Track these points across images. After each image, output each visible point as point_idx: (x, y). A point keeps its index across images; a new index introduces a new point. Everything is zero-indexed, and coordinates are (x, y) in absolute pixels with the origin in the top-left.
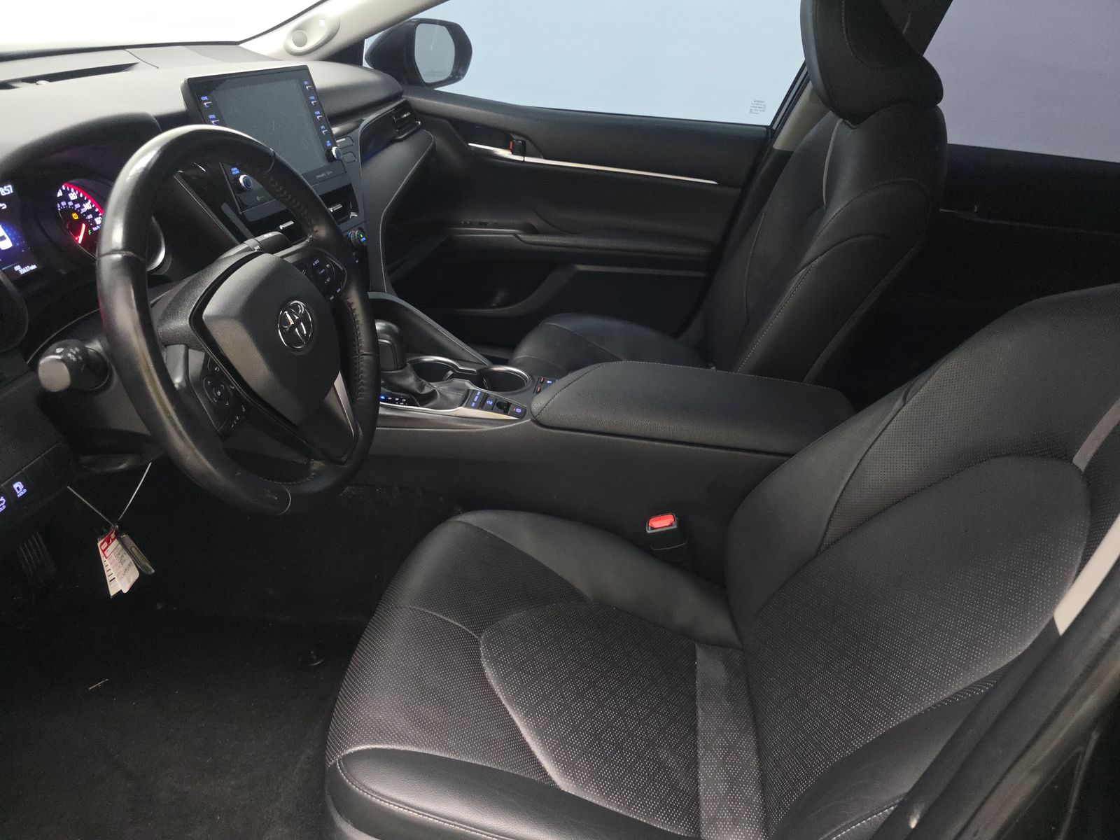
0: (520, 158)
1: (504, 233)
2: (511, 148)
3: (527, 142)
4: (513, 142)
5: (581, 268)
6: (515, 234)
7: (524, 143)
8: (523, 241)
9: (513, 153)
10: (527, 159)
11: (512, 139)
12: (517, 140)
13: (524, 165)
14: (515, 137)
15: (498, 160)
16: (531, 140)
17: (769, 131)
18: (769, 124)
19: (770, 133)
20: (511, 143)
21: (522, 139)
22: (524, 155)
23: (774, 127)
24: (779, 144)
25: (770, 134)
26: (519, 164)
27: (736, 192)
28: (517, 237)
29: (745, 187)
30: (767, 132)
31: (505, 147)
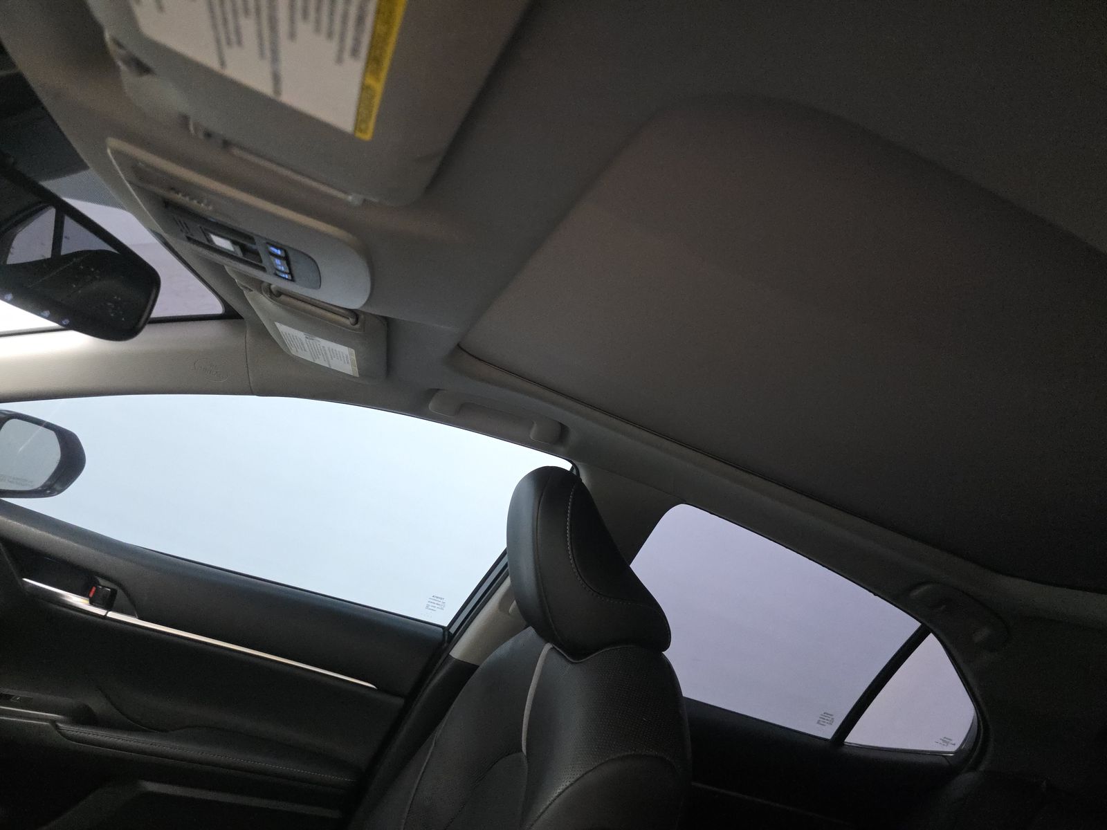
0: (101, 612)
1: (39, 718)
2: (91, 595)
3: (120, 592)
4: (97, 589)
5: (152, 787)
6: (53, 722)
7: (114, 592)
8: (64, 735)
9: (92, 603)
10: (111, 615)
11: (97, 584)
12: (104, 587)
13: (107, 621)
14: (102, 582)
15: (64, 609)
16: (124, 589)
17: (446, 633)
18: (446, 624)
19: (448, 636)
20: (94, 589)
21: (114, 586)
22: (109, 607)
23: (452, 630)
24: (457, 652)
25: (446, 637)
26: (99, 620)
27: (399, 702)
28: (57, 728)
29: (411, 697)
30: (444, 632)
31: (82, 593)
